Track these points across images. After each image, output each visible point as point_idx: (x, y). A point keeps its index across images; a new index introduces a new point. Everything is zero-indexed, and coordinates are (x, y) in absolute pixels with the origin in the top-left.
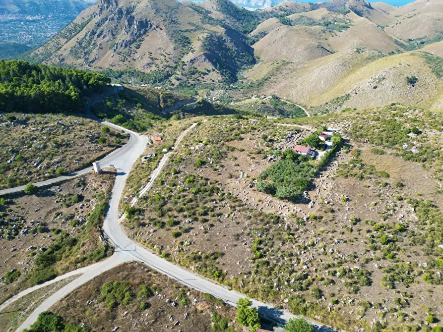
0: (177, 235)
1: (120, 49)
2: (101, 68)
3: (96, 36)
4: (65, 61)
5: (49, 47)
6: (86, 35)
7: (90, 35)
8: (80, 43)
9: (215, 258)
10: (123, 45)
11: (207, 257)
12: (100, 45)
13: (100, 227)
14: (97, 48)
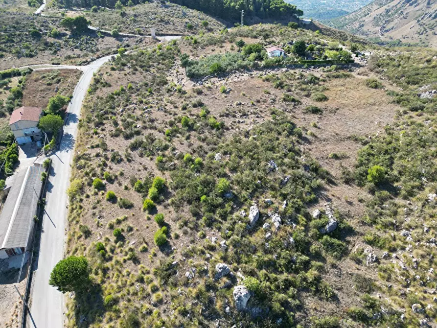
0: (113, 69)
1: (426, 21)
2: (391, 38)
3: (408, 4)
4: (362, 28)
5: (359, 13)
6: (399, 3)
7: (403, 3)
8: (388, 11)
9: (104, 86)
10: (433, 16)
11: (102, 83)
12: (407, 14)
13: (103, 56)
14: (401, 17)
